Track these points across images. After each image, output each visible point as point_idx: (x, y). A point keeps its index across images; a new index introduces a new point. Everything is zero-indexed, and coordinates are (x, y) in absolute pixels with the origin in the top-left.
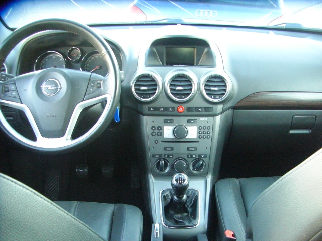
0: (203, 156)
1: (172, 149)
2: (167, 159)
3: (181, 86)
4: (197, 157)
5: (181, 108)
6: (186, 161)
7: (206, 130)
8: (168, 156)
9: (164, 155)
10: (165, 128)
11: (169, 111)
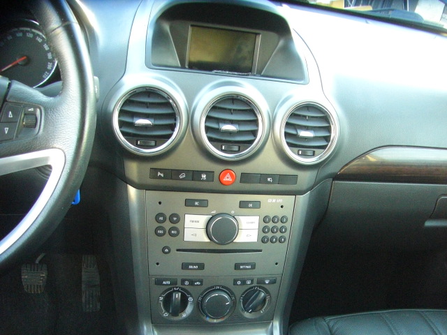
0: (267, 282)
1: (201, 266)
2: (189, 289)
3: (232, 122)
4: (255, 284)
5: (228, 175)
6: (231, 293)
7: (279, 225)
8: (192, 283)
9: (183, 281)
10: (188, 218)
11: (199, 179)
